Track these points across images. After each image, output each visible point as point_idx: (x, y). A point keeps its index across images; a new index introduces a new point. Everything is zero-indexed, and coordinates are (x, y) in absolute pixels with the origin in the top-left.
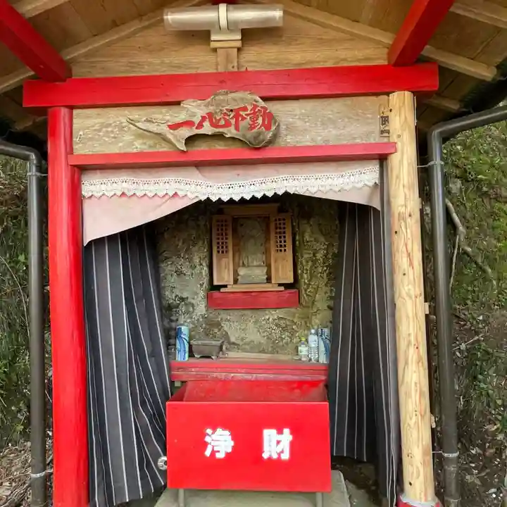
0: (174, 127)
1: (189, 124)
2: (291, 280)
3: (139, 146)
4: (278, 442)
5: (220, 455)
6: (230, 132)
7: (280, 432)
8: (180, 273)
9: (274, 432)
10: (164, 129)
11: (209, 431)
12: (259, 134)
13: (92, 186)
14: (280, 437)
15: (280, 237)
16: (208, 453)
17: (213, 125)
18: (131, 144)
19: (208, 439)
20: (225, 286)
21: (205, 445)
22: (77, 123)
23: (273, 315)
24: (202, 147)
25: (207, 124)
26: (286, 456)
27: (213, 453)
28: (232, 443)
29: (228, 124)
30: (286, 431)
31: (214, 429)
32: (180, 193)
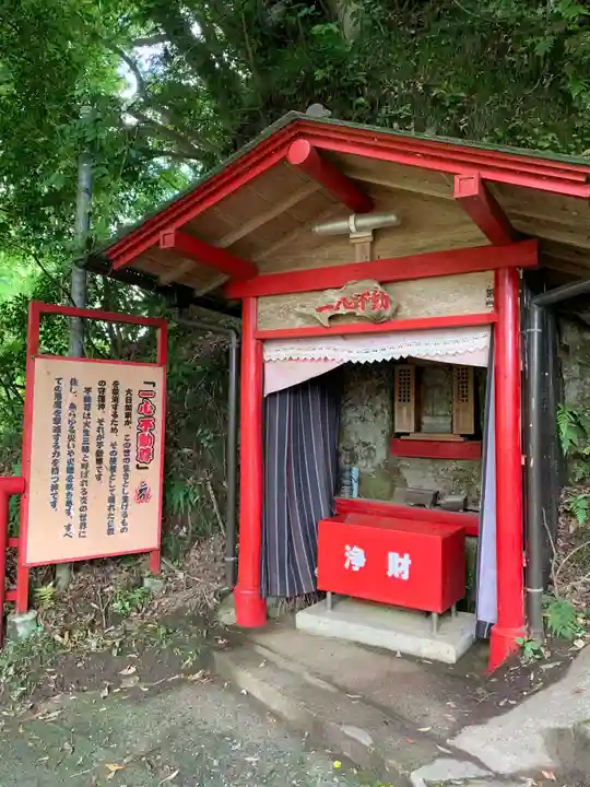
0: (320, 310)
1: (328, 307)
2: (472, 432)
3: (299, 324)
4: (400, 564)
5: (356, 569)
6: (359, 312)
7: (402, 556)
8: (363, 420)
9: (397, 555)
10: (313, 312)
11: (347, 547)
12: (380, 313)
13: (272, 352)
14: (401, 560)
15: (463, 387)
16: (347, 565)
17: (346, 307)
18: (293, 322)
19: (347, 554)
20: (408, 434)
21: (345, 558)
22: (260, 308)
23: (453, 465)
24: (342, 322)
25: (342, 306)
26: (406, 576)
27: (351, 565)
28: (364, 560)
29: (356, 306)
30: (406, 556)
31: (352, 547)
32: (330, 358)
